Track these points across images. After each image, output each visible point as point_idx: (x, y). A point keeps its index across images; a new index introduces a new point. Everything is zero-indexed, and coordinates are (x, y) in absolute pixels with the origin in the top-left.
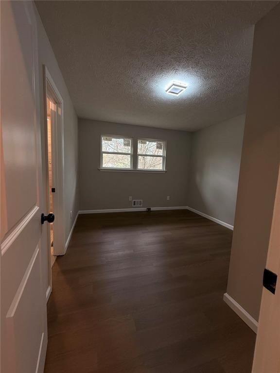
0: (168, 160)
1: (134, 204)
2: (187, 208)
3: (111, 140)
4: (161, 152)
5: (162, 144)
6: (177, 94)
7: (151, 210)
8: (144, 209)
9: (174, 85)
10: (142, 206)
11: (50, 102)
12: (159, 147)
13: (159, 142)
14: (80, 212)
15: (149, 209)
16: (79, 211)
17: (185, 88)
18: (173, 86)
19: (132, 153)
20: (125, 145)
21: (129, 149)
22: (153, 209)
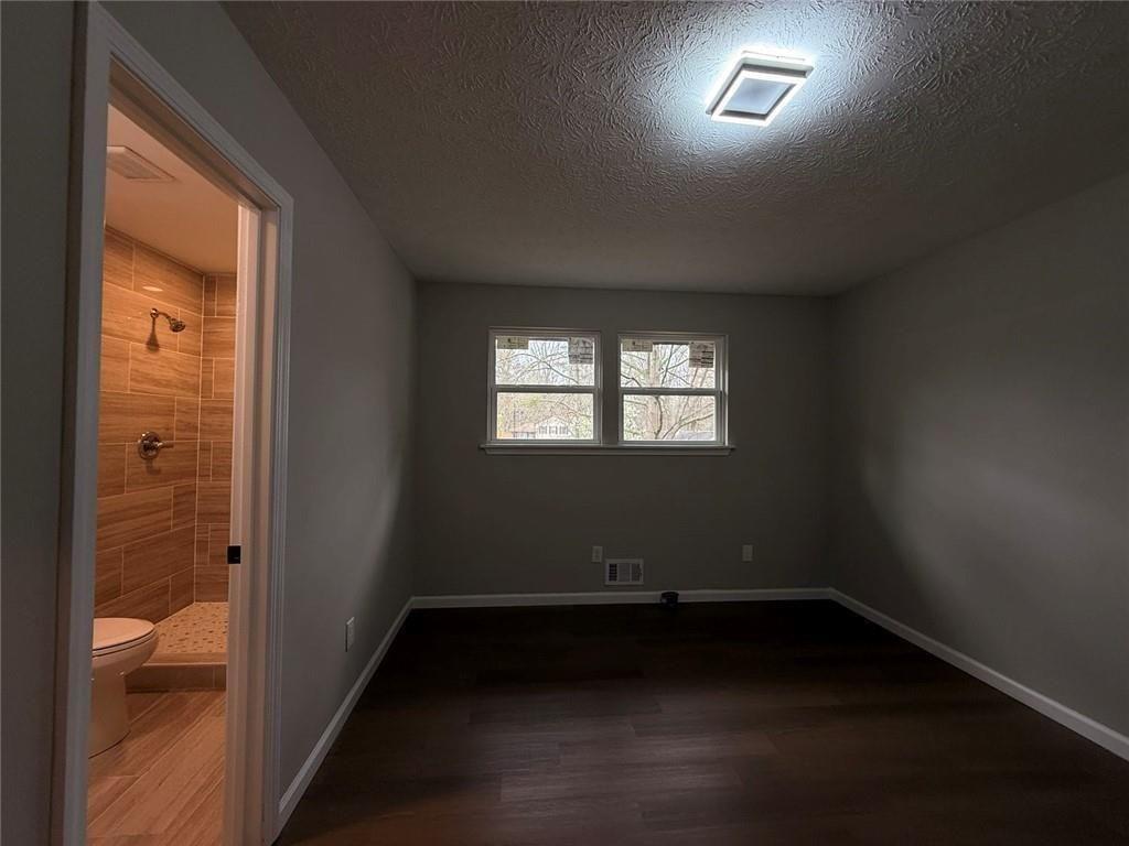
0: (736, 404)
1: (613, 577)
2: (831, 593)
3: (525, 346)
4: (708, 377)
5: (711, 345)
6: (763, 117)
7: (681, 600)
8: (652, 596)
9: (746, 66)
10: (641, 582)
11: (240, 208)
12: (699, 360)
13: (697, 343)
14: (417, 602)
15: (672, 597)
16: (413, 599)
17: (802, 73)
18: (745, 74)
19: (600, 386)
20: (574, 358)
21: (587, 374)
22: (687, 595)
